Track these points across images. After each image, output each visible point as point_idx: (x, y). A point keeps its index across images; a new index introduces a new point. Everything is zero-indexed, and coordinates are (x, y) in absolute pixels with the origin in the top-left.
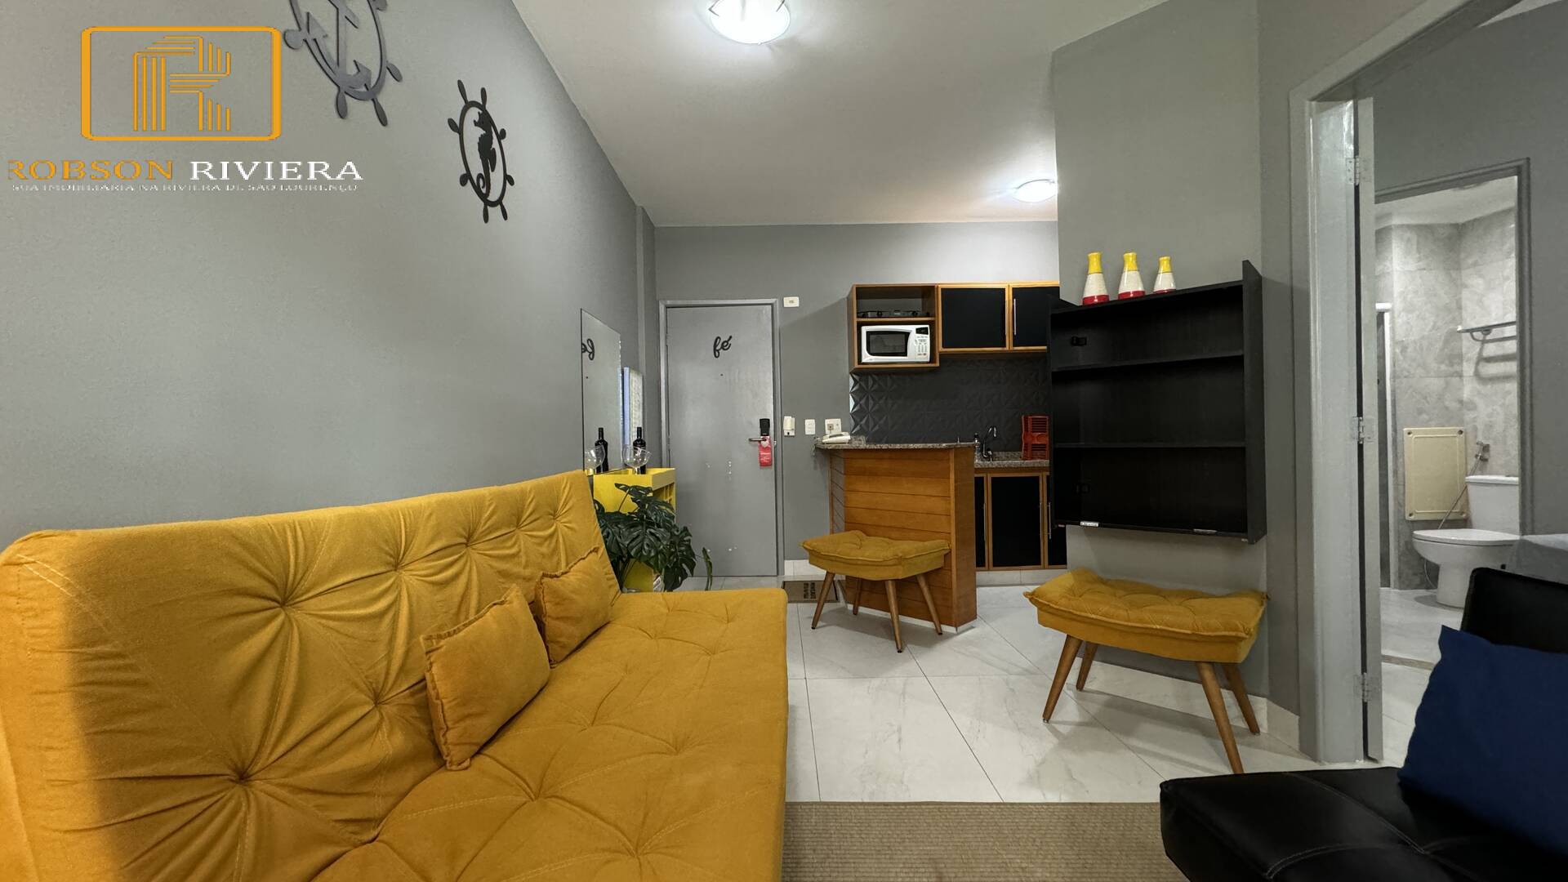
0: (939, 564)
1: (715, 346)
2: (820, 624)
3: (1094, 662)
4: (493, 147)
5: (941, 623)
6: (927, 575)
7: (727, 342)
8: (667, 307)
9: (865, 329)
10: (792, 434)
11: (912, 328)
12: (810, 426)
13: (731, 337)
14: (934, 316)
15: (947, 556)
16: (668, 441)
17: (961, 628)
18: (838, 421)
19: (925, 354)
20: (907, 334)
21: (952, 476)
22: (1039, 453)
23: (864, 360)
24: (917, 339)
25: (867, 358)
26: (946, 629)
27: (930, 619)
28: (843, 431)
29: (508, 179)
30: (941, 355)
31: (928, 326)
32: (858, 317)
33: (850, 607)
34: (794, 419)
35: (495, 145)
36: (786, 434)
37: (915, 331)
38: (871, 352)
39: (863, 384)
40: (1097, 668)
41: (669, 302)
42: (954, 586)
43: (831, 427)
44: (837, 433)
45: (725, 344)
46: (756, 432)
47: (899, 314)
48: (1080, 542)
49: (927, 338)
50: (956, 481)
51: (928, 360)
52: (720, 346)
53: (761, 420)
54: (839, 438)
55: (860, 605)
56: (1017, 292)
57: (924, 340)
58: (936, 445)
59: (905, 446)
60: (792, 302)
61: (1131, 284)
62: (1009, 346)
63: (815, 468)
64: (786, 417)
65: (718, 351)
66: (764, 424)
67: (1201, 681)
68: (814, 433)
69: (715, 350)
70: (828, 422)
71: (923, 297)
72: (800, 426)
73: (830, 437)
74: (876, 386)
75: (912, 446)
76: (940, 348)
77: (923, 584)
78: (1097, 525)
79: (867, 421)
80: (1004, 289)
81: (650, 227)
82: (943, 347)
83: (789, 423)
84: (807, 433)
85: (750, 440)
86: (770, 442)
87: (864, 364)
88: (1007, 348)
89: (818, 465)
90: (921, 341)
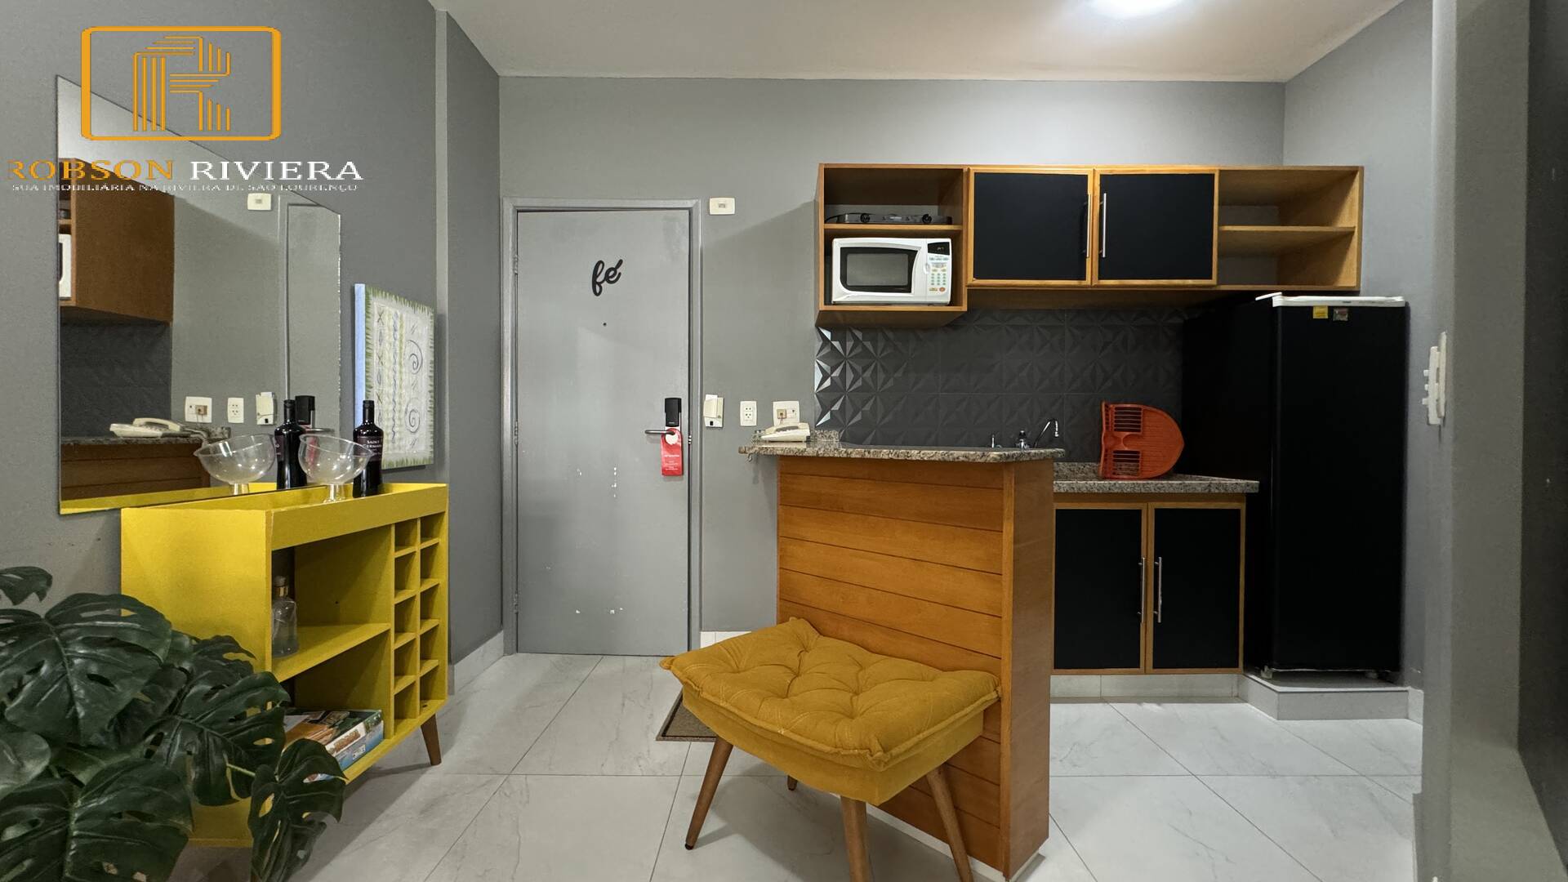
0: (973, 734)
1: (595, 276)
2: (703, 836)
5: (970, 855)
7: (615, 269)
8: (517, 211)
9: (838, 244)
10: (718, 423)
11: (921, 244)
12: (748, 413)
13: (620, 262)
14: (960, 223)
18: (796, 405)
19: (942, 289)
21: (1008, 528)
23: (836, 298)
24: (930, 262)
25: (840, 293)
26: (983, 870)
28: (802, 421)
30: (973, 292)
31: (948, 240)
32: (827, 225)
34: (721, 400)
36: (707, 424)
37: (926, 248)
38: (849, 284)
39: (836, 343)
41: (522, 203)
43: (782, 415)
44: (790, 425)
45: (612, 273)
46: (659, 421)
47: (898, 218)
49: (947, 260)
51: (948, 300)
52: (604, 276)
53: (667, 400)
54: (791, 434)
56: (1105, 179)
57: (943, 265)
60: (722, 206)
62: (1091, 277)
64: (708, 397)
65: (599, 284)
66: (672, 408)
68: (753, 424)
69: (595, 283)
70: (778, 406)
72: (730, 412)
74: (859, 350)
76: (969, 278)
80: (1085, 177)
82: (977, 276)
84: (743, 423)
85: (648, 433)
86: (682, 437)
87: (835, 304)
88: (1087, 282)
90: (937, 265)
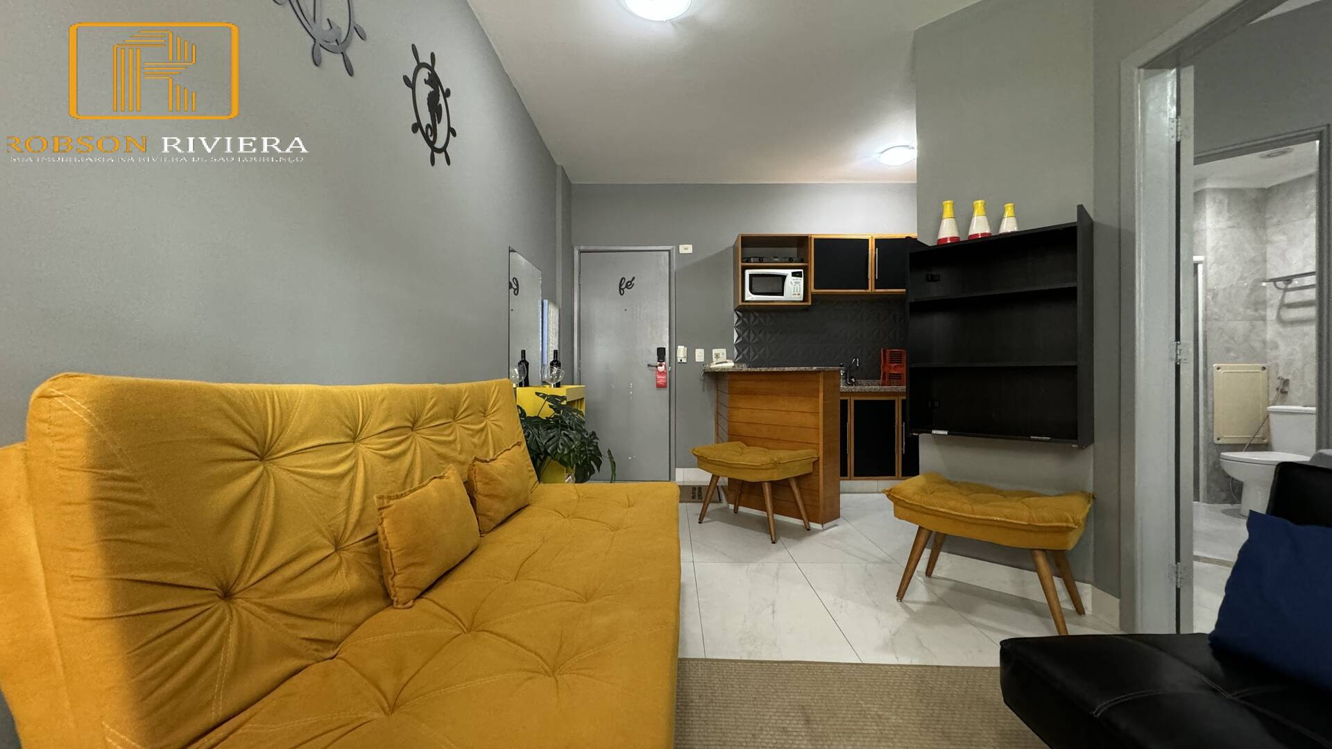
0: (809, 469)
1: (621, 285)
2: (705, 519)
3: (941, 553)
4: (440, 102)
5: (809, 521)
6: (798, 478)
7: (631, 282)
8: (581, 252)
9: (748, 272)
10: (684, 361)
11: (788, 272)
12: (700, 355)
13: (634, 278)
14: (807, 262)
15: (816, 463)
16: (579, 365)
17: (826, 525)
18: (724, 351)
19: (799, 294)
20: (784, 277)
21: (821, 395)
22: (895, 381)
23: (747, 299)
24: (793, 281)
25: (749, 297)
26: (814, 525)
27: (800, 517)
28: (727, 359)
29: (452, 131)
30: (813, 295)
31: (802, 270)
32: (742, 262)
33: (732, 507)
34: (686, 348)
35: (441, 101)
36: (679, 361)
37: (791, 274)
38: (755, 290)
39: (745, 319)
40: (944, 559)
41: (582, 248)
42: (821, 488)
43: (717, 356)
44: (723, 360)
45: (629, 284)
46: (654, 359)
47: (777, 260)
48: (931, 452)
49: (801, 280)
50: (824, 400)
51: (802, 299)
52: (625, 285)
53: (658, 349)
54: (724, 365)
55: (739, 505)
56: (879, 242)
57: (799, 283)
58: (808, 369)
59: (781, 369)
60: (686, 249)
61: (979, 227)
62: (871, 289)
63: (703, 390)
64: (679, 347)
65: (623, 289)
66: (661, 352)
67: (1036, 569)
68: (703, 361)
69: (620, 289)
70: (715, 351)
71: (797, 247)
72: (690, 355)
73: (717, 364)
74: (757, 322)
75: (787, 369)
76: (812, 289)
77: (794, 485)
78: (946, 433)
79: (748, 352)
80: (868, 240)
81: (568, 185)
82: (815, 288)
83: (682, 352)
84: (697, 360)
85: (649, 365)
86: (665, 367)
87: (747, 301)
88: (869, 290)
89: (706, 388)
90: (796, 283)
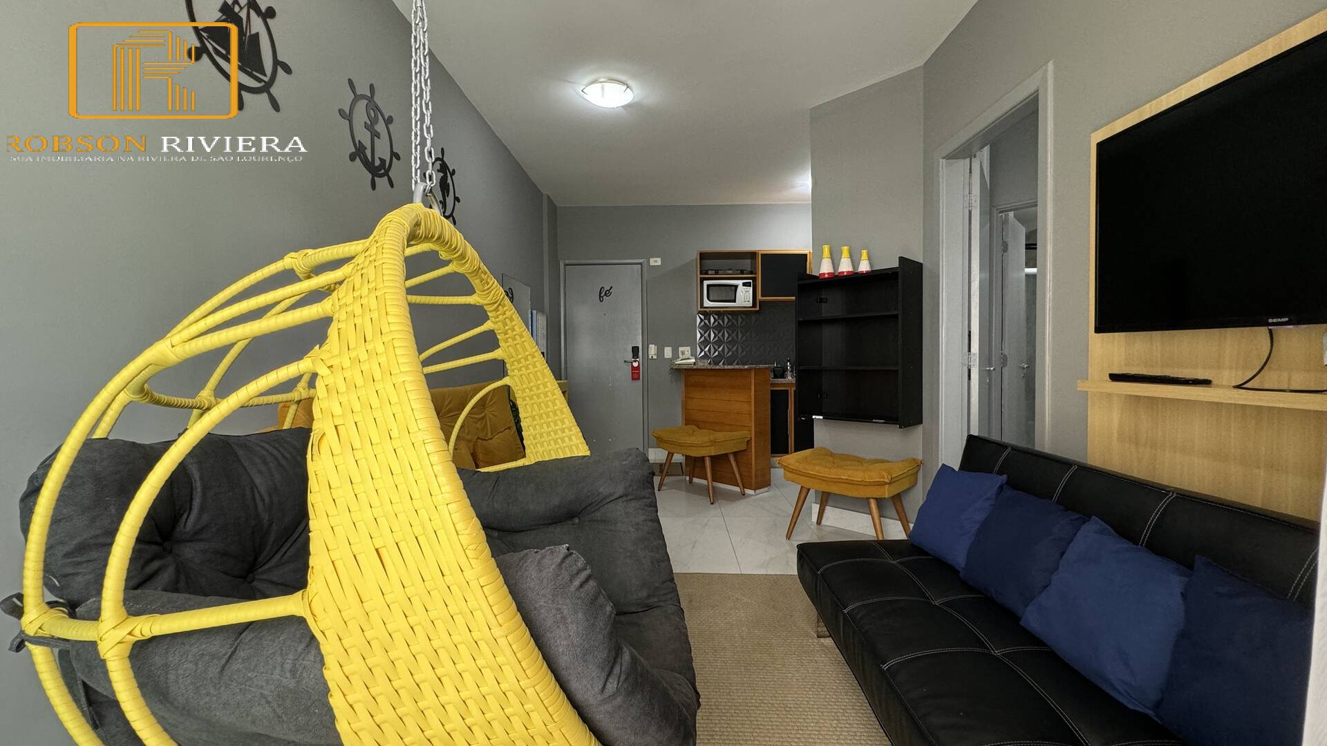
0: (743, 447)
1: (600, 293)
2: (663, 488)
5: (744, 488)
6: (735, 454)
8: (566, 265)
10: (655, 357)
11: (740, 282)
12: (668, 352)
13: (611, 287)
14: (756, 274)
15: (749, 442)
16: (566, 363)
18: (689, 348)
19: (749, 301)
20: (736, 287)
21: (753, 387)
24: (743, 290)
25: (707, 303)
28: (691, 356)
29: (457, 199)
30: (761, 302)
31: (751, 281)
32: (701, 274)
34: (656, 347)
35: (449, 181)
36: (650, 357)
37: (742, 285)
38: (711, 299)
39: (706, 321)
41: (567, 262)
43: (683, 353)
44: (687, 357)
45: (608, 292)
46: (629, 356)
47: (730, 272)
49: (750, 289)
50: (756, 390)
51: (751, 305)
52: (604, 294)
53: (633, 347)
54: (688, 361)
57: (748, 291)
58: (741, 367)
60: (656, 262)
61: (845, 267)
63: (672, 382)
64: (650, 346)
65: (602, 297)
66: (635, 350)
68: (671, 357)
71: (751, 259)
72: (660, 352)
73: (682, 360)
74: (716, 323)
77: (732, 458)
78: (821, 417)
79: (710, 348)
80: (806, 255)
81: (553, 209)
82: (762, 296)
83: (653, 350)
84: (666, 357)
85: (625, 361)
86: (639, 363)
87: (706, 307)
89: (675, 380)
90: (746, 291)
